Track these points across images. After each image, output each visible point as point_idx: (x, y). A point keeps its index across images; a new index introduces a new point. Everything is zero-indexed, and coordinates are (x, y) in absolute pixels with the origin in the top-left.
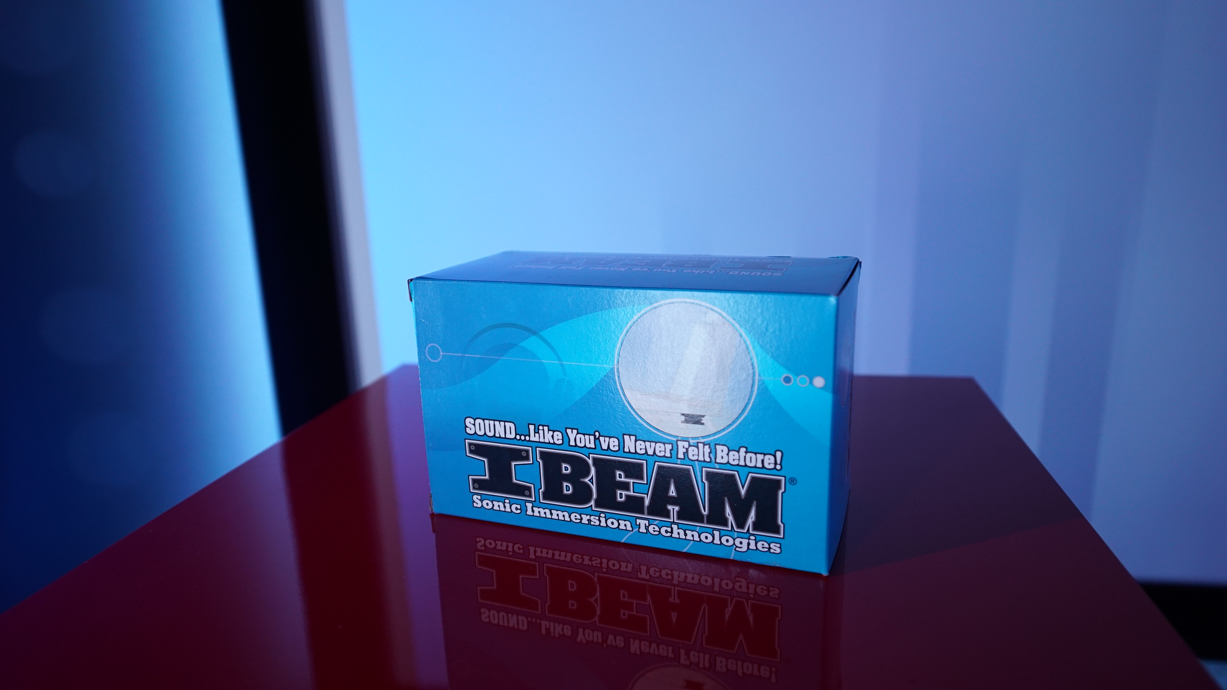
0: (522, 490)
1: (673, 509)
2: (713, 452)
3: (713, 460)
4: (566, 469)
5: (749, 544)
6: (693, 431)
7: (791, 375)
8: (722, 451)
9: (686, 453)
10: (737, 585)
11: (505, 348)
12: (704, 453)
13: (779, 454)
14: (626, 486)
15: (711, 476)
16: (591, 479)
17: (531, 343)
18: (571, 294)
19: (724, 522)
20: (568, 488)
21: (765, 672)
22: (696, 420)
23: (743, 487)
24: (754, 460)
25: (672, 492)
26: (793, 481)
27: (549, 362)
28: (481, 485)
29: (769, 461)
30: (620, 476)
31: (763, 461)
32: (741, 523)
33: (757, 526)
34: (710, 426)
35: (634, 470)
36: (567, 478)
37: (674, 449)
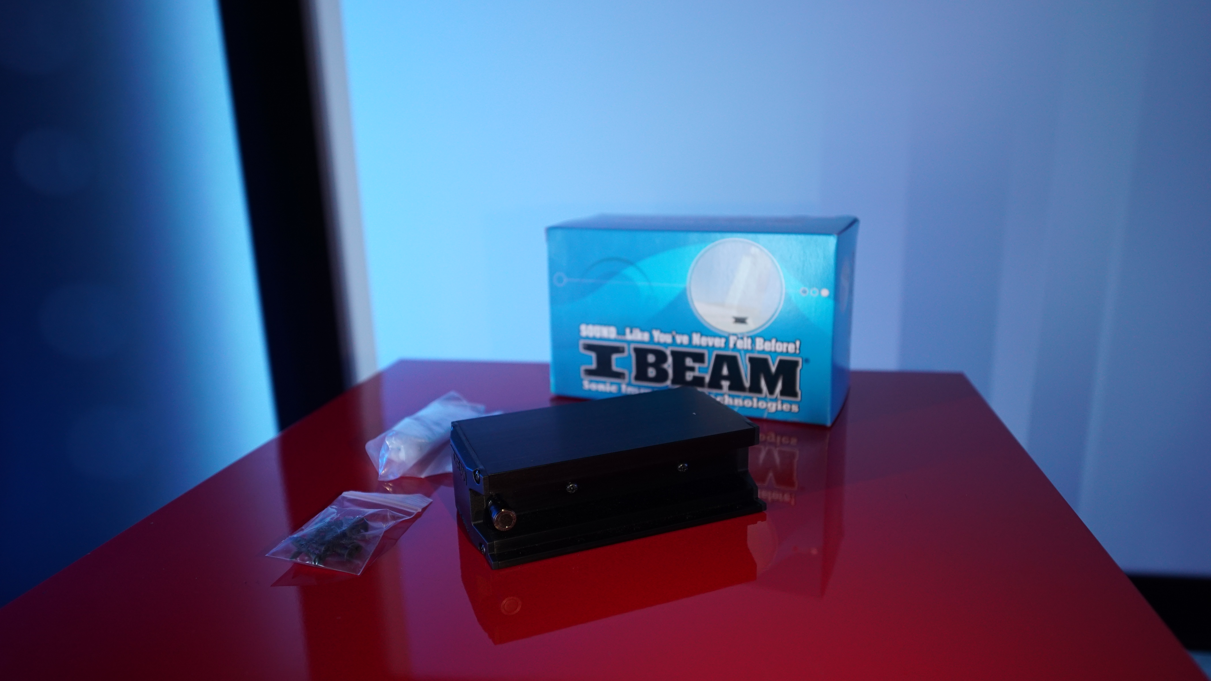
0: (619, 375)
1: (725, 384)
2: (753, 342)
3: (753, 350)
4: (651, 358)
5: (777, 407)
6: (740, 328)
7: (807, 289)
8: (759, 342)
9: (735, 345)
10: (768, 438)
11: (611, 275)
12: (746, 344)
13: (798, 343)
14: (692, 369)
15: (751, 360)
16: (669, 366)
17: (630, 271)
18: (658, 238)
19: (758, 390)
20: (652, 372)
21: (787, 498)
22: (741, 321)
23: (774, 364)
24: (781, 347)
25: (725, 371)
26: (806, 361)
27: (641, 283)
28: (590, 372)
29: (791, 348)
30: (689, 362)
31: (787, 348)
32: (771, 391)
33: (782, 393)
34: (751, 326)
35: (699, 358)
36: (652, 365)
37: (727, 342)
